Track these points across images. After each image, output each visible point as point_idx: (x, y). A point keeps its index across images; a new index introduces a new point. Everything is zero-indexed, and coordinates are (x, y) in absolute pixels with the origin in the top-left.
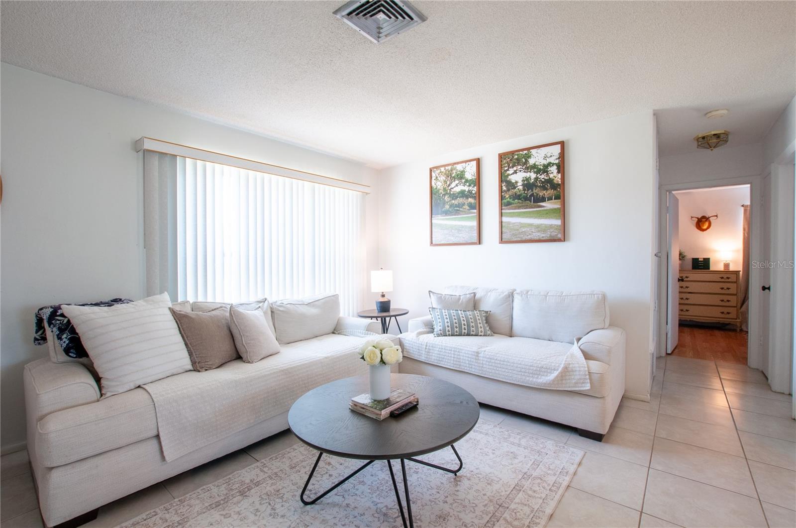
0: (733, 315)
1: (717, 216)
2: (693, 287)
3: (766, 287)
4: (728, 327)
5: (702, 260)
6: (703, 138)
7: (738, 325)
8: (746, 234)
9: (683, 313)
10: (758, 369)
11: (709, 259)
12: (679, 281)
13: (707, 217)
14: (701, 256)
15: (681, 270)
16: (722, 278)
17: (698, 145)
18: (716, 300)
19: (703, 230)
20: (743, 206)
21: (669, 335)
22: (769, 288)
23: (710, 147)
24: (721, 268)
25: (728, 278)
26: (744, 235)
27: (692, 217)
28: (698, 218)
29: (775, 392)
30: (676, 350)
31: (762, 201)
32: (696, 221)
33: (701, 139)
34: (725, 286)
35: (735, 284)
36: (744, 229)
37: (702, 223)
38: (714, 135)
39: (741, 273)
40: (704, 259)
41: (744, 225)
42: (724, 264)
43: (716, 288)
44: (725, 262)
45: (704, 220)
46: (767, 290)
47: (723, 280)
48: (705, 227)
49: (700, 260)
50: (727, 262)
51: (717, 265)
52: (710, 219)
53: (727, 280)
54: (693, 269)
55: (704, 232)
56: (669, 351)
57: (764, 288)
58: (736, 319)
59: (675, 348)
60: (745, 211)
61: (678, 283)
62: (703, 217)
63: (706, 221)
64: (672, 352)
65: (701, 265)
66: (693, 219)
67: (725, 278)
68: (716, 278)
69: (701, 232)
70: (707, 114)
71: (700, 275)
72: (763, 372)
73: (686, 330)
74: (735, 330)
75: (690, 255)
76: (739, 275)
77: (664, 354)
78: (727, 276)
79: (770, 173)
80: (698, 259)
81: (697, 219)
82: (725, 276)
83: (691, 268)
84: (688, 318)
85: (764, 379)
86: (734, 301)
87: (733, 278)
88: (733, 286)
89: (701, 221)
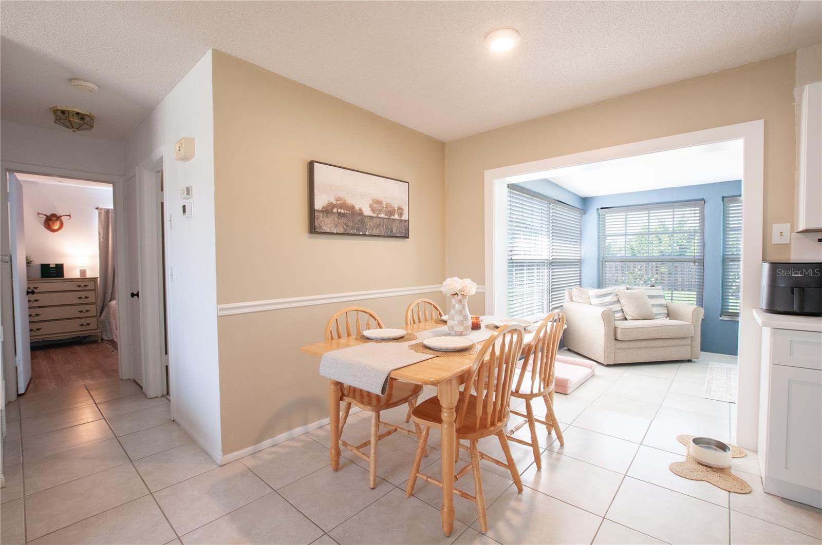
0: (93, 325)
1: (69, 216)
2: (44, 300)
3: (135, 293)
4: (88, 340)
5: (54, 266)
6: (63, 112)
7: (99, 335)
8: (101, 239)
9: (33, 333)
10: (129, 379)
11: (62, 265)
12: (27, 294)
13: (59, 216)
14: (53, 262)
15: (29, 279)
16: (79, 286)
17: (56, 119)
18: (73, 312)
19: (54, 231)
20: (97, 208)
21: (21, 369)
22: (137, 295)
23: (71, 126)
24: (77, 275)
25: (86, 286)
26: (100, 240)
27: (39, 214)
28: (46, 215)
29: (151, 399)
30: (31, 385)
31: (125, 204)
32: (44, 219)
33: (59, 113)
34: (83, 294)
35: (94, 292)
36: (100, 234)
37: (51, 221)
38: (78, 113)
39: (99, 279)
40: (56, 265)
41: (99, 229)
42: (80, 270)
43: (72, 298)
44: (81, 268)
45: (55, 218)
46: (136, 297)
47: (80, 289)
48: (56, 227)
49: (51, 266)
50: (83, 268)
51: (72, 271)
52: (62, 218)
53: (85, 288)
54: (42, 277)
55: (55, 233)
56: (22, 391)
57: (133, 295)
58: (97, 329)
59: (29, 384)
60: (100, 214)
61: (27, 297)
62: (53, 215)
63: (57, 220)
64: (26, 390)
65: (53, 272)
66: (40, 215)
67: (83, 286)
68: (73, 286)
70: (73, 79)
71: (51, 285)
72: (135, 381)
73: (40, 353)
74: (96, 342)
75: (39, 261)
76: (97, 282)
77: (14, 397)
78: (84, 283)
79: (135, 176)
80: (49, 265)
81: (45, 217)
82: (82, 284)
83: (40, 277)
84: (40, 338)
85: (137, 388)
86: (93, 310)
87: (91, 286)
88: (91, 295)
89: (51, 220)
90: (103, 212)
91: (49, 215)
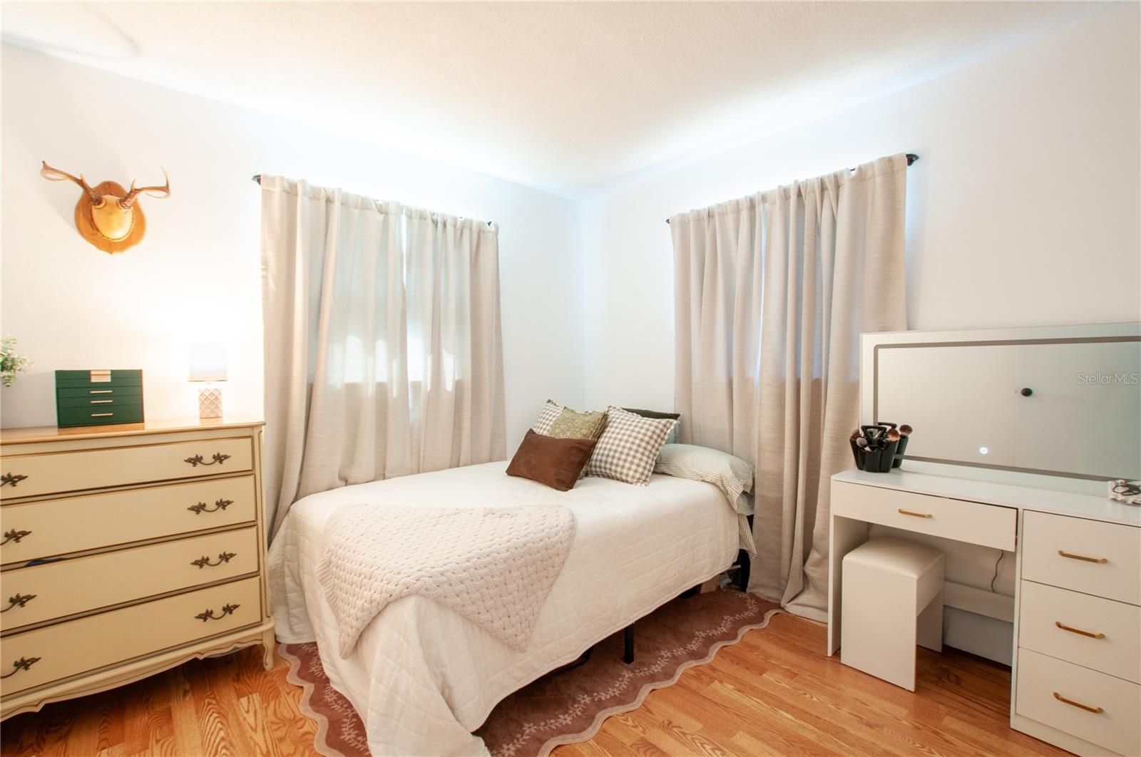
0: (248, 612)
1: (166, 189)
5: (108, 379)
11: (140, 372)
14: (102, 363)
16: (196, 461)
18: (172, 565)
19: (110, 246)
20: (258, 179)
24: (189, 415)
25: (219, 458)
26: (266, 285)
34: (208, 493)
35: (248, 480)
37: (101, 207)
39: (263, 428)
40: (115, 374)
41: (264, 250)
42: (201, 395)
43: (170, 510)
44: (204, 386)
45: (113, 199)
47: (199, 470)
48: (119, 233)
49: (94, 380)
50: (212, 386)
51: (173, 400)
52: (141, 197)
53: (217, 468)
54: (64, 423)
55: (117, 256)
60: (267, 195)
62: (109, 187)
63: (122, 204)
65: (102, 402)
67: (208, 458)
68: (170, 462)
69: (103, 254)
75: (47, 360)
76: (260, 439)
78: (213, 448)
80: (87, 374)
82: (207, 451)
83: (53, 418)
87: (239, 456)
88: (239, 491)
89: (99, 201)
90: (277, 190)
91: (93, 183)
